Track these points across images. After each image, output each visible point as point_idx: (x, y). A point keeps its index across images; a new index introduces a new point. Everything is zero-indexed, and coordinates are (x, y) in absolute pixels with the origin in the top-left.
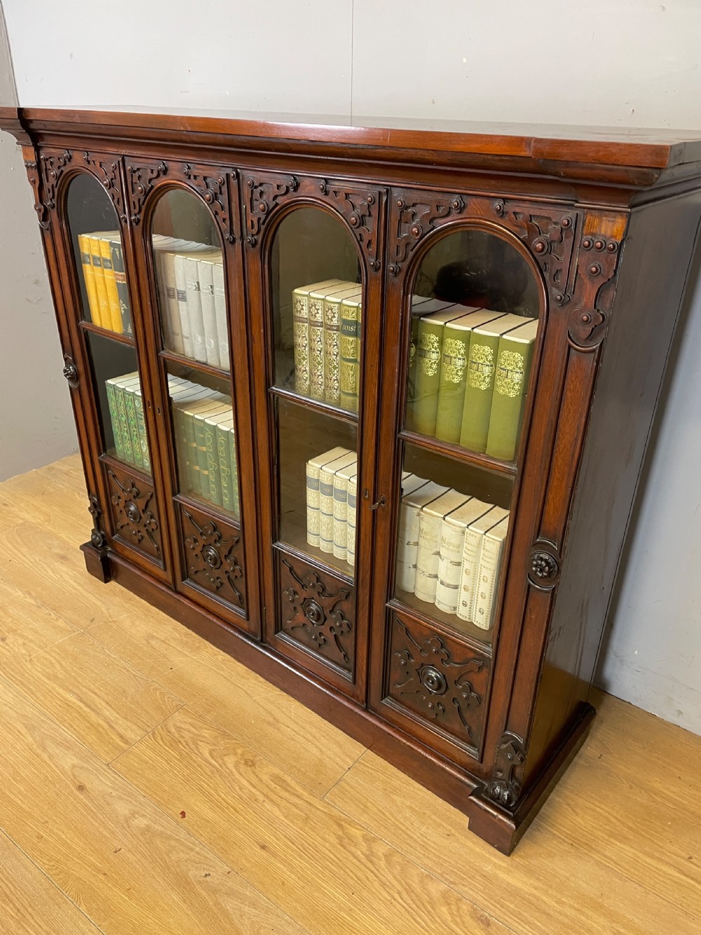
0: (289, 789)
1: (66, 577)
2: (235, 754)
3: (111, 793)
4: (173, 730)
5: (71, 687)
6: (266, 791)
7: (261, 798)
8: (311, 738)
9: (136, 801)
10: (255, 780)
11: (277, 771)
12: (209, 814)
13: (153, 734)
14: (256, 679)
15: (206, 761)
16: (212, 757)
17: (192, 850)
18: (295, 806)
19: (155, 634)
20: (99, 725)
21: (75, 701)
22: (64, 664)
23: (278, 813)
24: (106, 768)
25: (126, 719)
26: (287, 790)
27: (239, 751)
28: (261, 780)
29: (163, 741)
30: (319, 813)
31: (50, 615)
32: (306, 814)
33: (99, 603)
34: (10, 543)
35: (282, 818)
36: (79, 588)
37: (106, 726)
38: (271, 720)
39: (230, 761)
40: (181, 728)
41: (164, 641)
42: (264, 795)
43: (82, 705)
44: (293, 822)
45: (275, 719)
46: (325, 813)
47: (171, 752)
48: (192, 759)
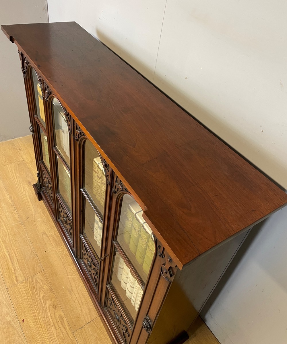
0: (63, 324)
1: (27, 193)
2: (51, 301)
3: (4, 302)
4: (35, 281)
5: (8, 248)
6: (55, 322)
7: (52, 324)
8: (81, 303)
9: (10, 309)
10: (53, 316)
11: (62, 314)
12: (32, 325)
13: (27, 281)
14: (73, 267)
15: (40, 300)
16: (43, 299)
17: (20, 337)
18: (62, 333)
19: (46, 232)
20: (11, 269)
21: (8, 255)
22: (10, 236)
23: (55, 334)
24: (6, 290)
25: (21, 270)
26: (62, 324)
27: (53, 300)
28: (55, 316)
29: (29, 285)
30: (69, 339)
31: (14, 211)
32: (64, 338)
33: (33, 210)
34: (14, 170)
35: (55, 336)
36: (29, 200)
37: (13, 271)
38: (70, 289)
39: (49, 303)
40: (37, 281)
41: (48, 237)
42: (54, 324)
43: (9, 258)
44: (58, 339)
45: (72, 289)
46: (71, 339)
47: (30, 291)
48: (36, 297)
